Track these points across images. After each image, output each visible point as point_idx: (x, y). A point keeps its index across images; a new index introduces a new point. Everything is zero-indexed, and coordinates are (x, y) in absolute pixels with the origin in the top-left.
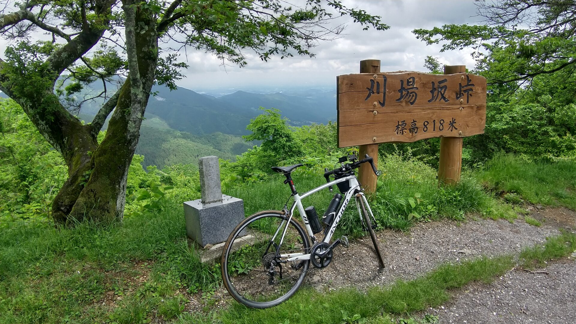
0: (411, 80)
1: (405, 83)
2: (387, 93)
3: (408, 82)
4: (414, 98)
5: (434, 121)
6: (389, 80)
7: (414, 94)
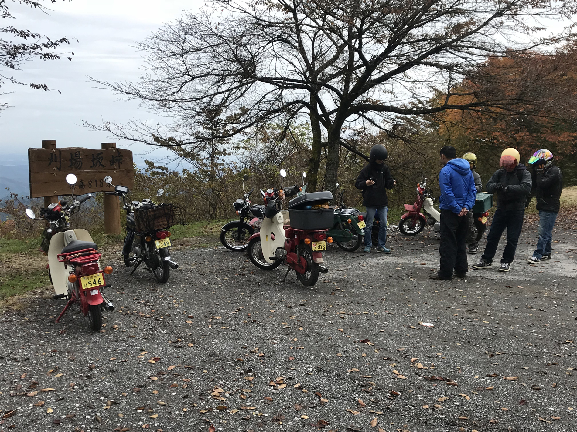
0: (78, 153)
1: (74, 155)
2: (62, 162)
3: (76, 154)
4: (80, 165)
5: (96, 181)
6: (62, 153)
7: (80, 162)
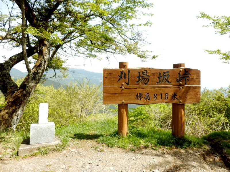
0: (145, 72)
1: (141, 73)
2: (130, 78)
3: (143, 73)
4: (147, 81)
5: (161, 94)
7: (147, 79)
